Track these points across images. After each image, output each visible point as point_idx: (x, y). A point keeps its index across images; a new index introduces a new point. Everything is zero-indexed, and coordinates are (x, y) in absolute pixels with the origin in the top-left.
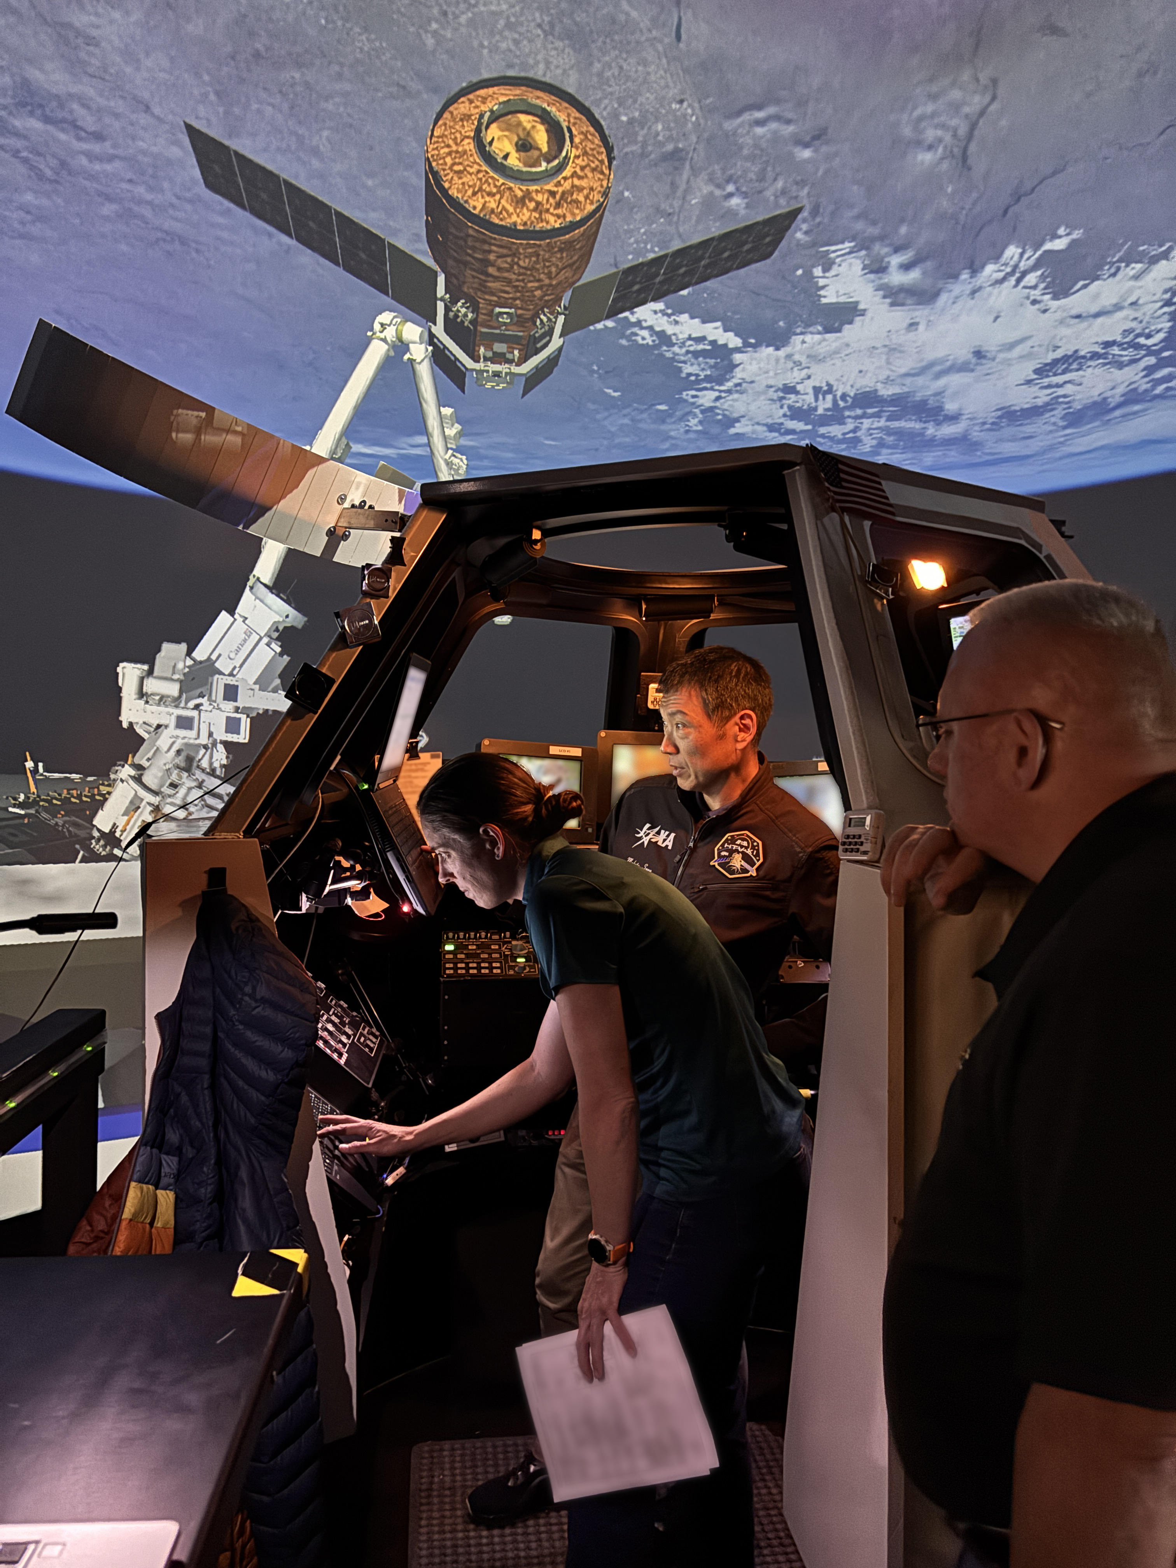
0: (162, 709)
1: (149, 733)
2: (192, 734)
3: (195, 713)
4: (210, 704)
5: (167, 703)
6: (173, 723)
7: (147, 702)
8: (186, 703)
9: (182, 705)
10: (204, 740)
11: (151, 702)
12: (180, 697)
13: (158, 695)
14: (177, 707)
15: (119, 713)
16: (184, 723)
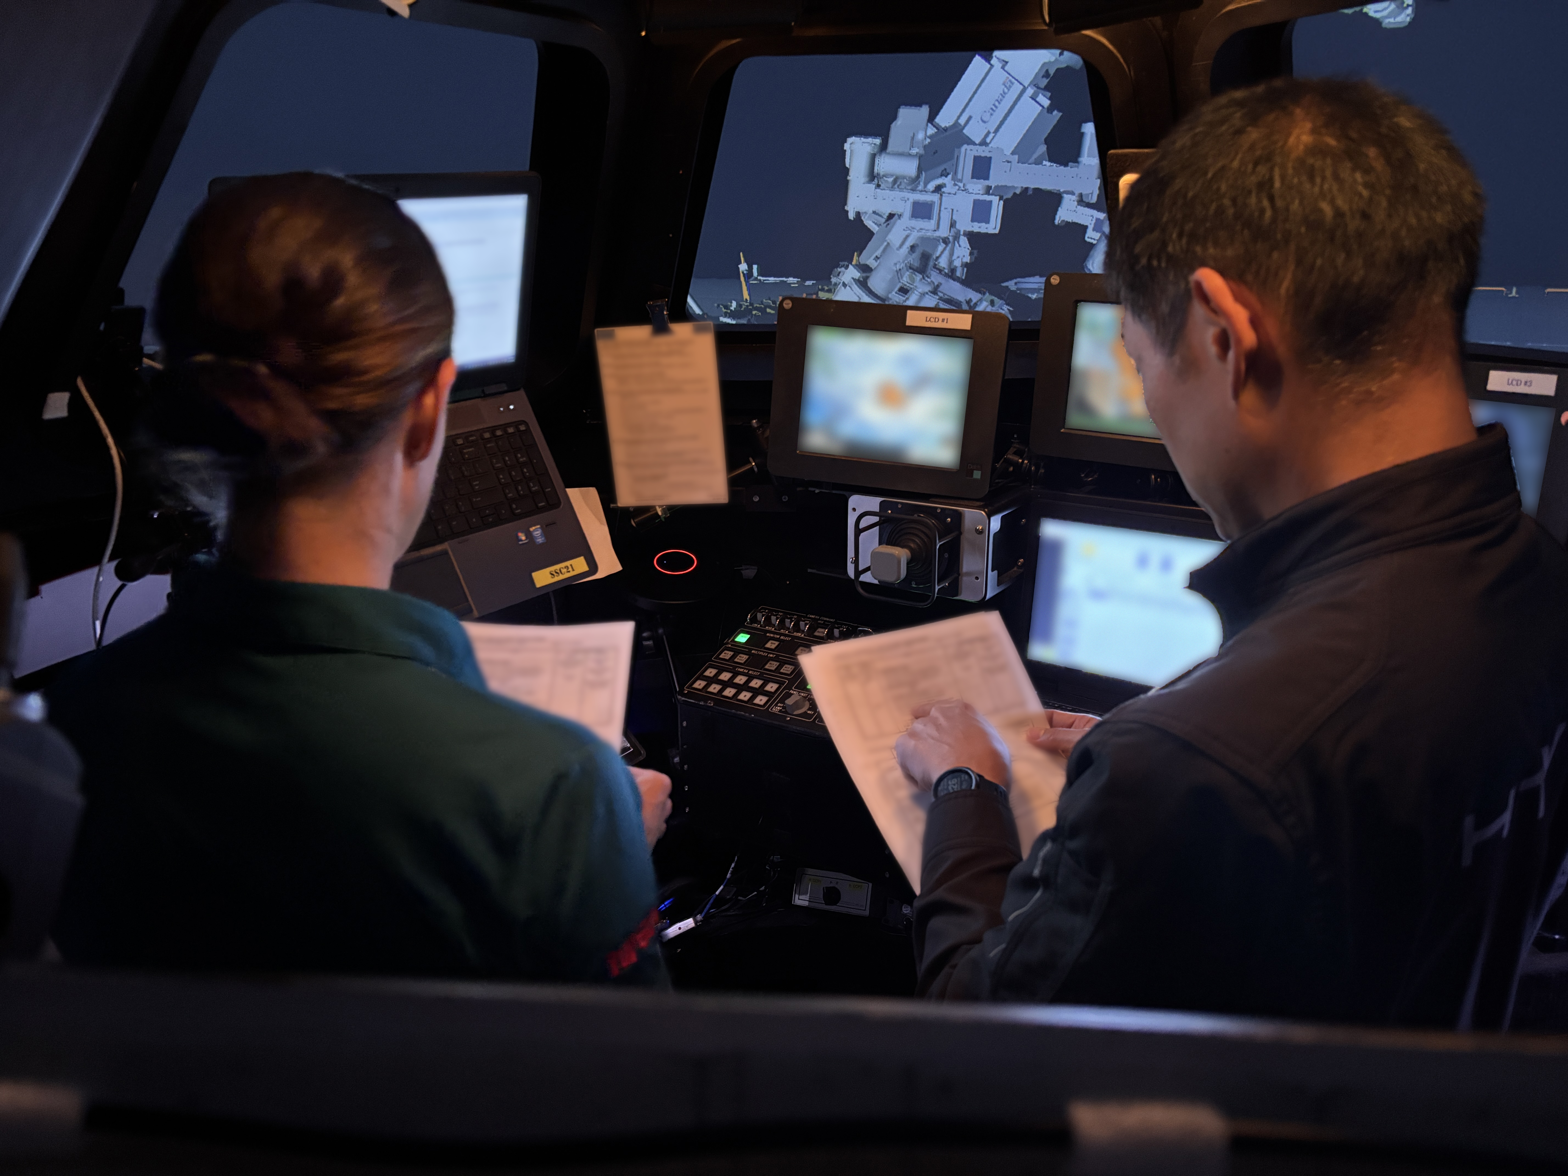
0: (897, 194)
1: (879, 225)
2: (930, 224)
3: (935, 198)
4: (955, 185)
5: (902, 187)
6: (907, 210)
7: (878, 186)
8: (926, 185)
9: (920, 187)
10: (944, 232)
11: (883, 186)
12: (918, 177)
13: (892, 176)
14: (914, 190)
15: (844, 201)
16: (922, 211)
